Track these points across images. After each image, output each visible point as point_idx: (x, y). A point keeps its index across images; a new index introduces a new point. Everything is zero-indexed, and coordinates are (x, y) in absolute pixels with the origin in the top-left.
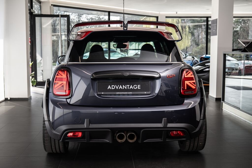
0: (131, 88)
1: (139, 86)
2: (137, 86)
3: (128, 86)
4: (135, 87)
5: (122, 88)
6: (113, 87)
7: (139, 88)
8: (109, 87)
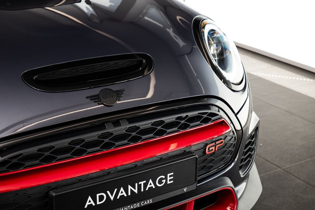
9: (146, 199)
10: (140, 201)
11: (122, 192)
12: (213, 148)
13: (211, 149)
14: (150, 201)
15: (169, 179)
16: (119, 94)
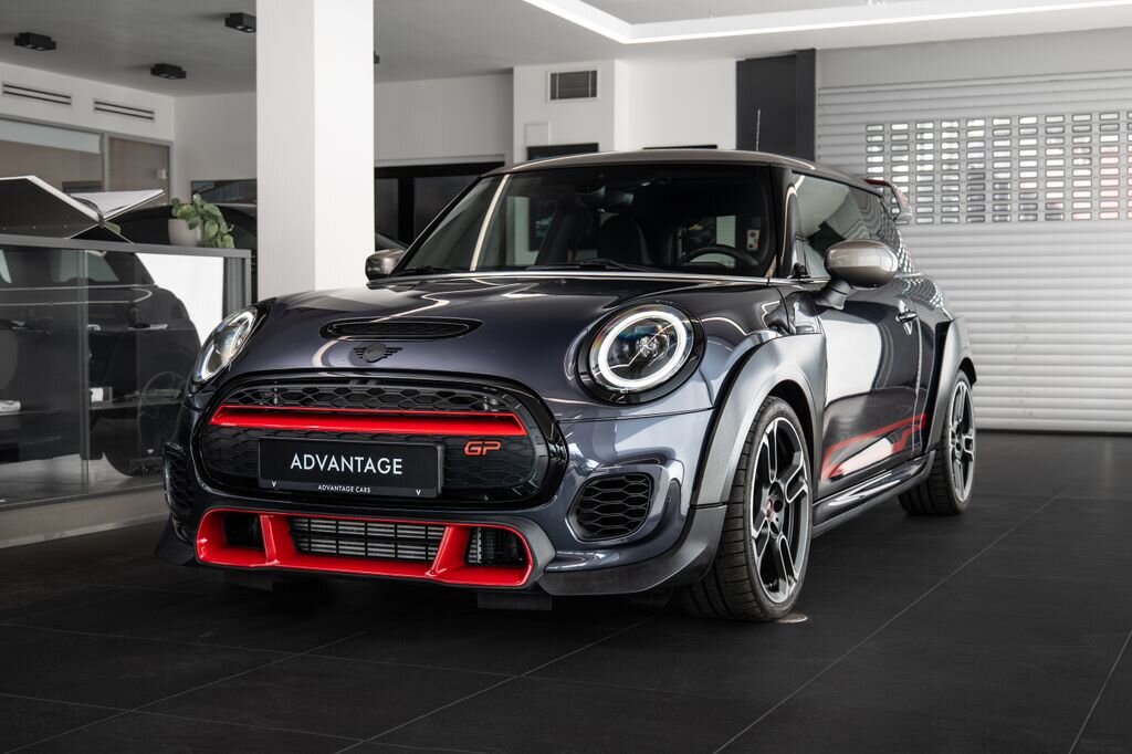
9: (362, 485)
10: (355, 485)
11: (333, 464)
12: (479, 449)
13: (473, 448)
14: (366, 490)
15: (396, 466)
16: (390, 352)
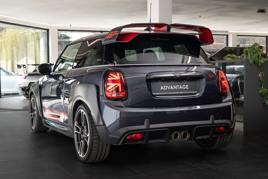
0: (180, 88)
1: (187, 86)
2: (186, 86)
3: (178, 86)
4: (184, 87)
5: (173, 88)
6: (165, 88)
7: (187, 88)
8: (162, 88)
